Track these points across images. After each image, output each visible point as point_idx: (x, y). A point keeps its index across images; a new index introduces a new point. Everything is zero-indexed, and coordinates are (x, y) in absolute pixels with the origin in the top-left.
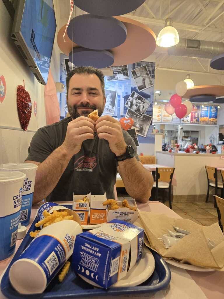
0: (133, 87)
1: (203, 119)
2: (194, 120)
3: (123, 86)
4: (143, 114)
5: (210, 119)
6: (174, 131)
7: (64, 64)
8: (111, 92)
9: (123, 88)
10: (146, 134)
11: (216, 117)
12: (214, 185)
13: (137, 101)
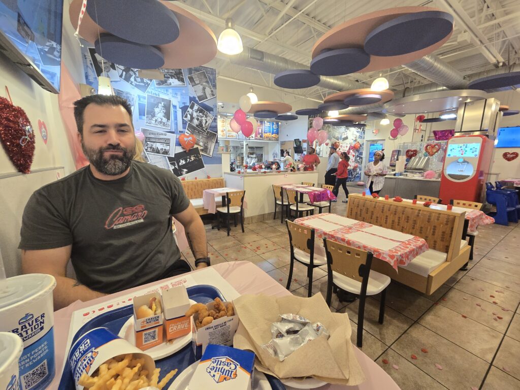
0: (192, 96)
1: (266, 135)
2: (259, 136)
3: (179, 93)
4: (206, 129)
5: (272, 136)
6: (239, 147)
7: (89, 55)
8: (163, 100)
9: (179, 97)
10: (211, 154)
11: (277, 133)
12: (281, 203)
13: (198, 113)
